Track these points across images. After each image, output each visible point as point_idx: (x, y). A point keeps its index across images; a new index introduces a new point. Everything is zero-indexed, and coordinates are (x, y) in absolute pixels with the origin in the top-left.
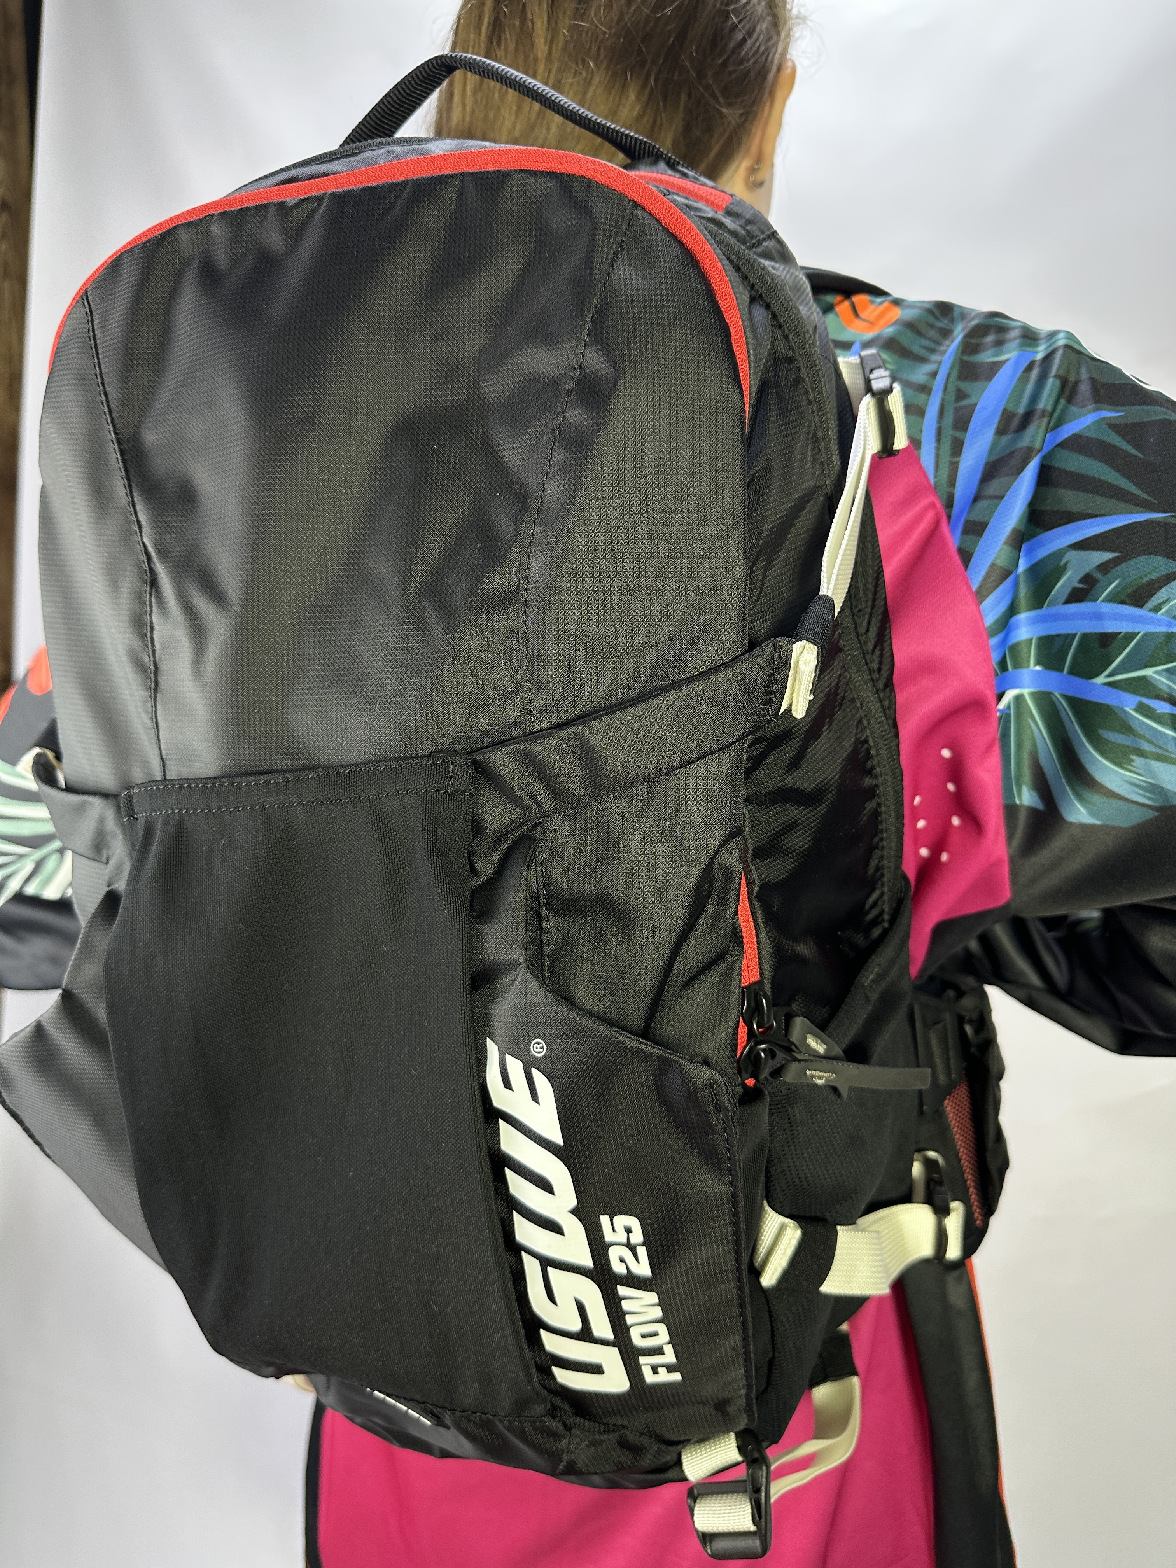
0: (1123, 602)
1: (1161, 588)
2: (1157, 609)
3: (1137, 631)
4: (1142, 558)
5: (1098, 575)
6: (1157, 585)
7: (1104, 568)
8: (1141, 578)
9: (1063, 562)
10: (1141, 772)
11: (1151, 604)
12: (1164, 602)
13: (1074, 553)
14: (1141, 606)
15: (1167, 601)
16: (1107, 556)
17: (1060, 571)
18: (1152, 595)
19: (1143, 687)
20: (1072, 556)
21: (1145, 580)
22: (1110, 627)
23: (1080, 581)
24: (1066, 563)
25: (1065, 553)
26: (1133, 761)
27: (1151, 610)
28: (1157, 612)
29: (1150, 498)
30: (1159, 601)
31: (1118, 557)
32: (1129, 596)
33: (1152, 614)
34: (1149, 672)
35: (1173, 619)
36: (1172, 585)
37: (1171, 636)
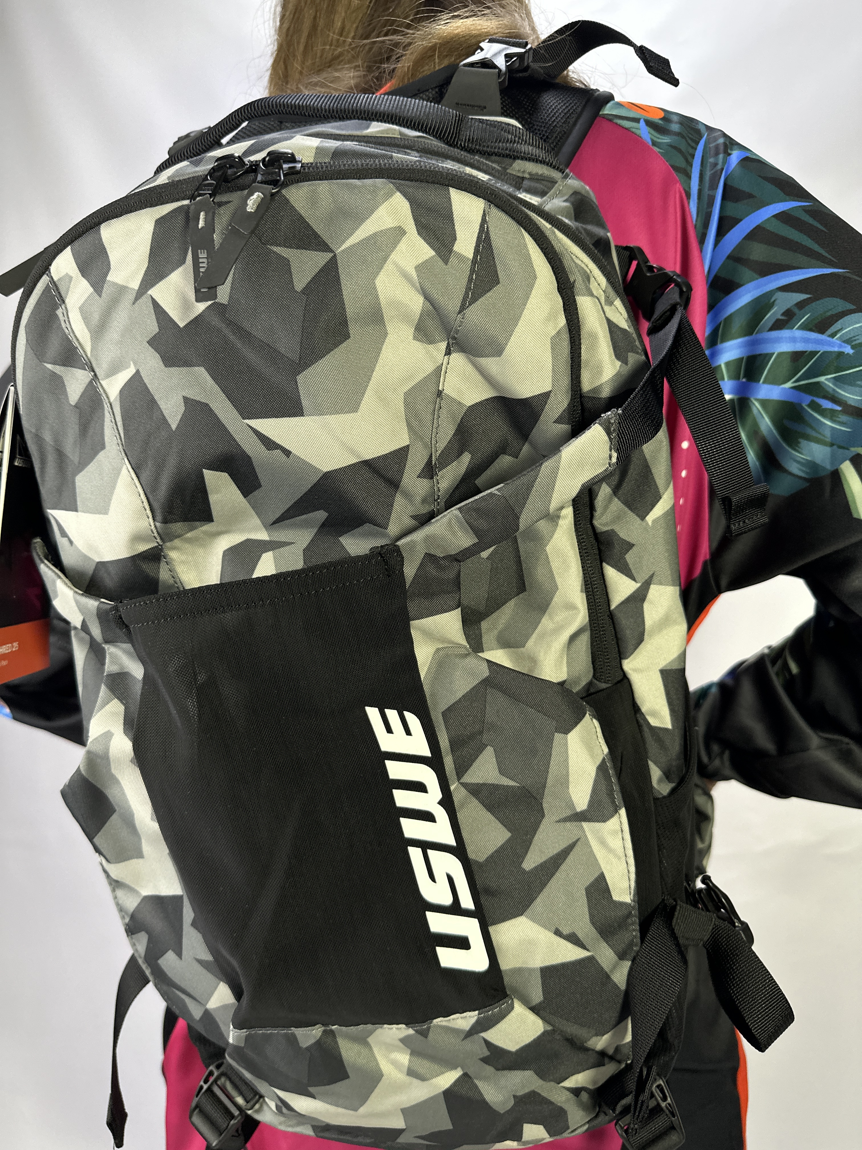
0: (811, 330)
1: (837, 320)
3: (818, 350)
4: (826, 299)
5: (795, 311)
6: (835, 318)
7: (801, 305)
8: (824, 313)
9: (772, 300)
11: (830, 331)
12: (838, 331)
13: (780, 293)
15: (841, 329)
16: (804, 297)
17: (769, 306)
18: (831, 325)
19: (816, 389)
20: (779, 296)
21: (827, 314)
22: (800, 347)
23: (783, 314)
24: (775, 301)
25: (774, 293)
27: (829, 336)
29: (834, 259)
31: (810, 298)
32: (815, 325)
33: (830, 339)
34: (821, 379)
35: (844, 342)
36: (846, 318)
37: (840, 354)
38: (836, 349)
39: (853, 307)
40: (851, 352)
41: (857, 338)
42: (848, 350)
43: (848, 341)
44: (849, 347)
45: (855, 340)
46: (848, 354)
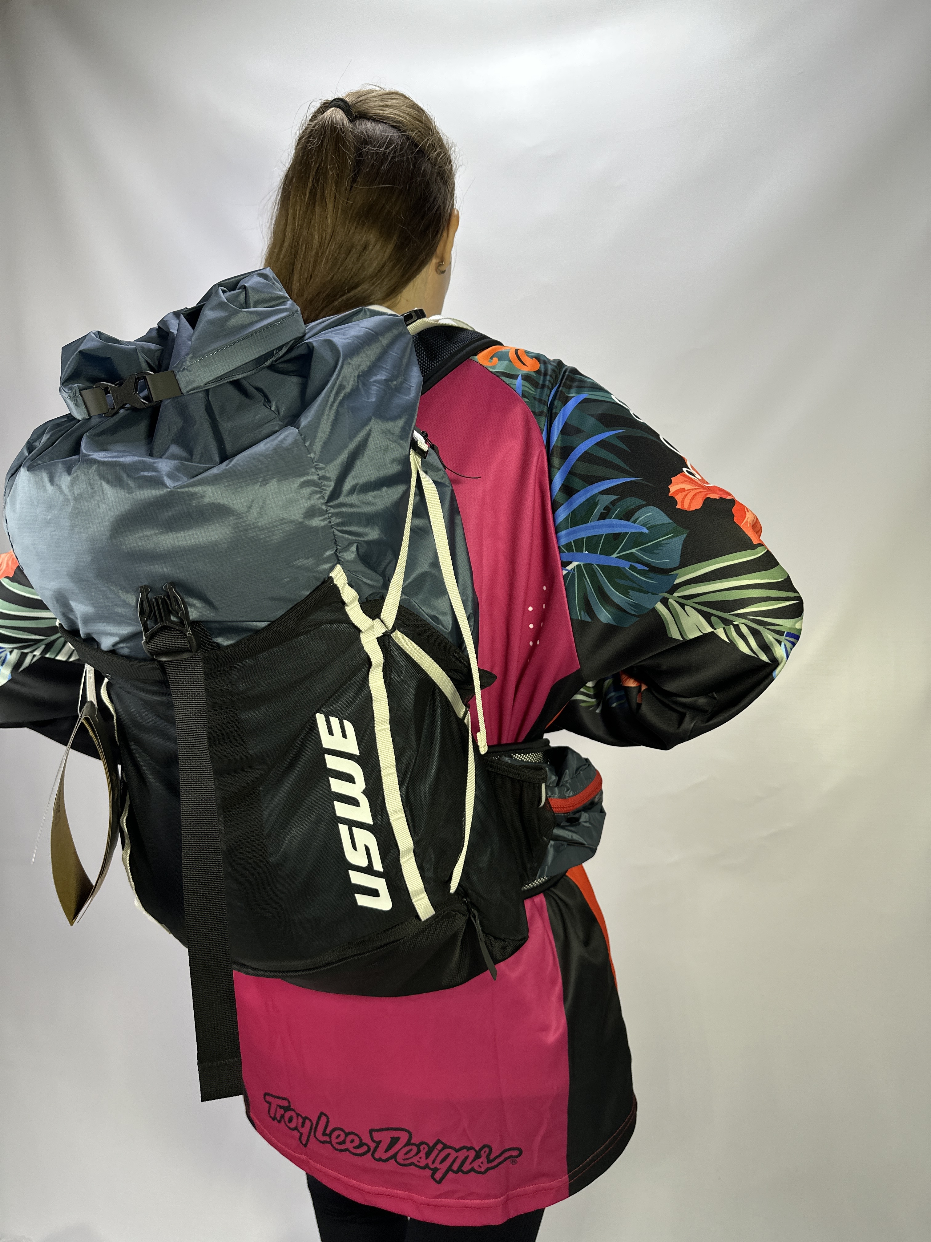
0: (621, 519)
1: (636, 512)
2: (635, 522)
3: (628, 532)
4: (629, 498)
5: (611, 507)
6: (635, 510)
7: (613, 503)
8: (628, 507)
9: (597, 500)
10: (632, 598)
11: (633, 519)
12: (638, 518)
13: (601, 495)
14: (628, 521)
15: (639, 517)
16: (615, 497)
17: (595, 504)
18: (633, 515)
19: (631, 558)
20: (601, 497)
21: (630, 508)
22: (617, 530)
23: (604, 510)
24: (598, 500)
25: (598, 496)
26: (629, 592)
27: (632, 522)
28: (635, 523)
29: (632, 471)
30: (636, 518)
31: (619, 498)
32: (624, 516)
33: (633, 524)
34: (634, 550)
35: (642, 525)
36: (641, 510)
37: (641, 533)
38: (638, 531)
39: (644, 503)
40: (647, 531)
41: (649, 522)
42: (645, 531)
43: (644, 525)
44: (645, 529)
45: (648, 524)
46: (645, 533)
